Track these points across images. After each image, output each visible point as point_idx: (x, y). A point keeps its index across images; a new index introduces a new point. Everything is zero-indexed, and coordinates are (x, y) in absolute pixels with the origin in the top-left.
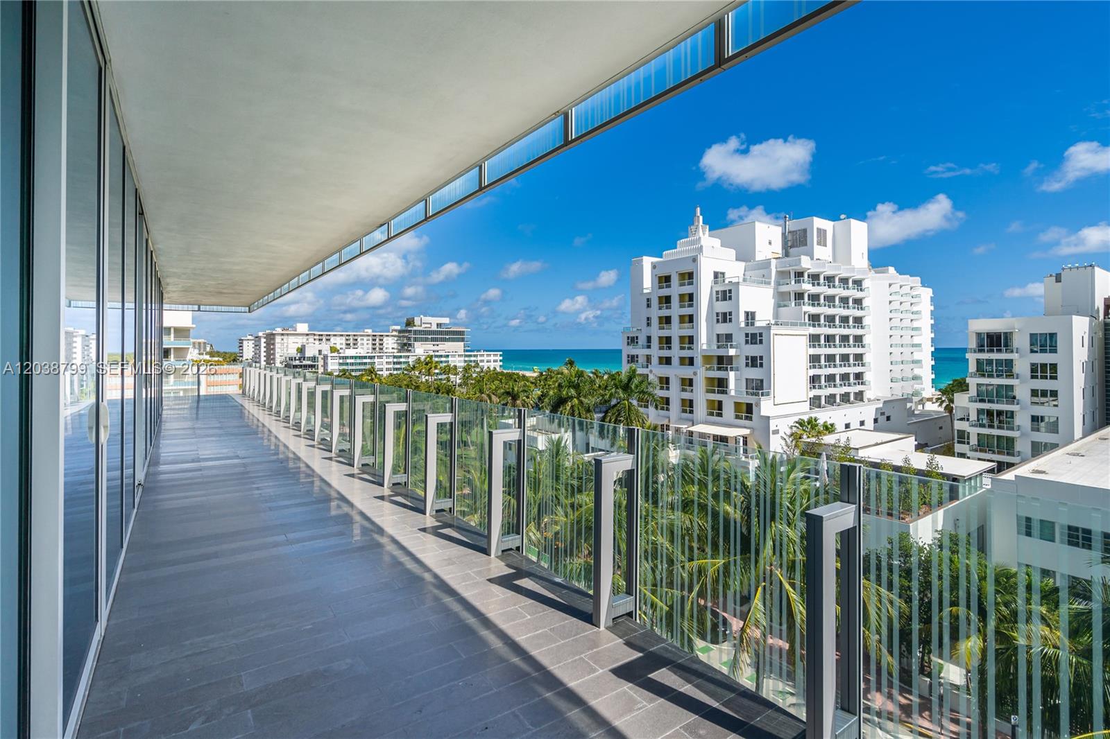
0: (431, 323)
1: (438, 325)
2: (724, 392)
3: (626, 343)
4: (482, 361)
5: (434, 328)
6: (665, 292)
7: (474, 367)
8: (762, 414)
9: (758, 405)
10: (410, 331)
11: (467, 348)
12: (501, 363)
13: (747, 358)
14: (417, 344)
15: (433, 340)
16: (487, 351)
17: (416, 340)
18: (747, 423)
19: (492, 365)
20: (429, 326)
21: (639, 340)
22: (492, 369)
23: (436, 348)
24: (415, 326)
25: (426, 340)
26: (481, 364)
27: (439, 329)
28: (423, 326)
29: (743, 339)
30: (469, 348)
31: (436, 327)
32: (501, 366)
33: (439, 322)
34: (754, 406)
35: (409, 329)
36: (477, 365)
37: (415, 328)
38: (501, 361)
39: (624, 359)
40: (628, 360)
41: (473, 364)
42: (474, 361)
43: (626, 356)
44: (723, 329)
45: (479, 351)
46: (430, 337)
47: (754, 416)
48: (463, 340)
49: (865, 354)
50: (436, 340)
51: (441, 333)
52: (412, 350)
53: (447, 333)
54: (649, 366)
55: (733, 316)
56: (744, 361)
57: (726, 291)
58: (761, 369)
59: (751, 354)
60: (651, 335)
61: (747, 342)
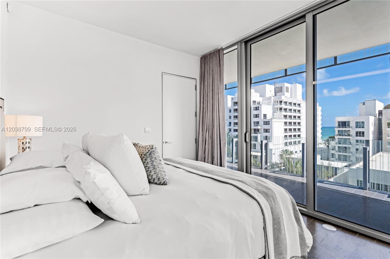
2: (256, 141)
6: (236, 107)
8: (270, 148)
49: (301, 128)
54: (230, 132)
55: (259, 116)
56: (263, 130)
57: (257, 107)
58: (269, 133)
59: (266, 128)
60: (230, 122)
61: (264, 124)
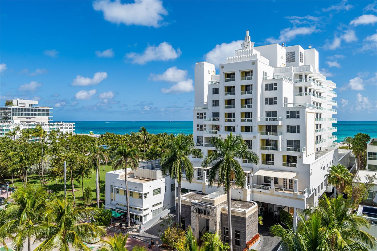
0: (25, 104)
1: (30, 105)
2: (276, 149)
3: (197, 117)
4: (62, 128)
5: (27, 107)
6: (230, 84)
7: (57, 132)
8: (304, 163)
9: (301, 157)
10: (10, 109)
11: (51, 120)
12: (74, 130)
13: (288, 127)
14: (14, 117)
15: (26, 115)
16: (65, 122)
17: (13, 114)
18: (293, 169)
19: (69, 131)
20: (24, 105)
21: (206, 115)
22: (69, 133)
23: (28, 120)
24: (13, 105)
25: (22, 114)
26: (61, 130)
27: (31, 108)
28: (19, 105)
29: (285, 115)
30: (52, 120)
31: (28, 106)
32: (74, 131)
33: (31, 103)
34: (298, 158)
35: (9, 107)
36: (59, 131)
37: (13, 107)
38: (74, 128)
39: (195, 127)
40: (198, 128)
41: (56, 130)
42: (56, 128)
43: (197, 126)
44: (271, 108)
45: (59, 122)
46: (24, 113)
47: (298, 164)
48: (48, 115)
49: (322, 124)
50: (29, 115)
51: (33, 110)
52: (12, 121)
53: (37, 110)
54: (218, 132)
55: (278, 101)
56: (285, 129)
57: (273, 84)
58: (298, 134)
59: (290, 124)
60: (219, 112)
61: (288, 117)
